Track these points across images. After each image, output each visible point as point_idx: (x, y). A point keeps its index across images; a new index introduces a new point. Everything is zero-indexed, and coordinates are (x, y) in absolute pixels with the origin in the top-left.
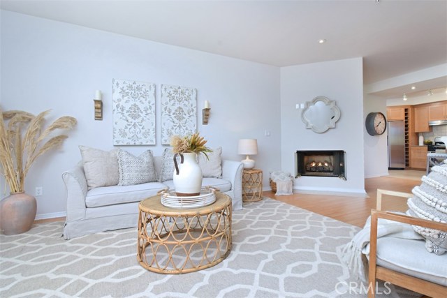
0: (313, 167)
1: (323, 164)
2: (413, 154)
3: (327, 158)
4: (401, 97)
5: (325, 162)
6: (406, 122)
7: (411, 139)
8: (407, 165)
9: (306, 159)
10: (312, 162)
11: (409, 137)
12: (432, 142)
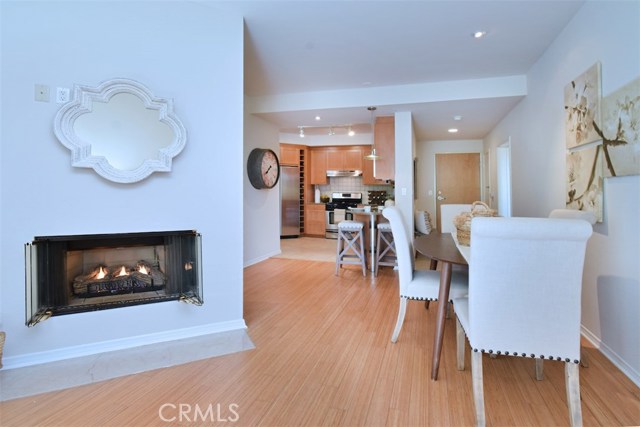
0: (98, 283)
1: (132, 269)
2: (309, 216)
3: (146, 253)
4: (297, 131)
5: (143, 265)
6: (302, 169)
7: (307, 192)
8: (302, 230)
9: (71, 260)
10: (96, 268)
11: (305, 190)
12: (329, 199)
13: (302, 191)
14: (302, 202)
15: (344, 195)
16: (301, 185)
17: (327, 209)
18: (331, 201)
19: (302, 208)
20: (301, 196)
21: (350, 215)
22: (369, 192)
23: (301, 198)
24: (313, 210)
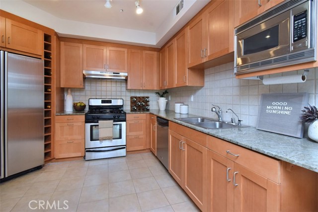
2: (59, 133)
6: (47, 63)
7: (54, 99)
11: (52, 95)
12: (85, 106)
13: (47, 96)
14: (48, 113)
15: (104, 101)
16: (47, 88)
17: (87, 121)
18: (87, 109)
19: (47, 122)
20: (47, 104)
21: (118, 126)
22: (132, 98)
23: (46, 107)
24: (66, 124)
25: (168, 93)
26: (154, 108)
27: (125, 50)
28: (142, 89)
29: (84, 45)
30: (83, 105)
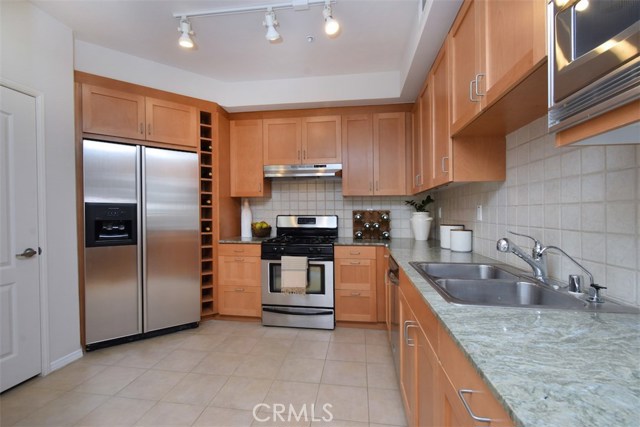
2: (224, 271)
7: (220, 215)
11: (213, 210)
12: (270, 229)
14: (207, 239)
15: (301, 221)
16: (205, 199)
17: (264, 256)
18: (274, 234)
19: (207, 253)
20: (205, 225)
21: (318, 269)
22: (355, 213)
23: (203, 230)
24: (233, 259)
25: (432, 201)
26: (403, 236)
27: (336, 118)
28: (371, 194)
29: (265, 120)
30: (265, 226)
